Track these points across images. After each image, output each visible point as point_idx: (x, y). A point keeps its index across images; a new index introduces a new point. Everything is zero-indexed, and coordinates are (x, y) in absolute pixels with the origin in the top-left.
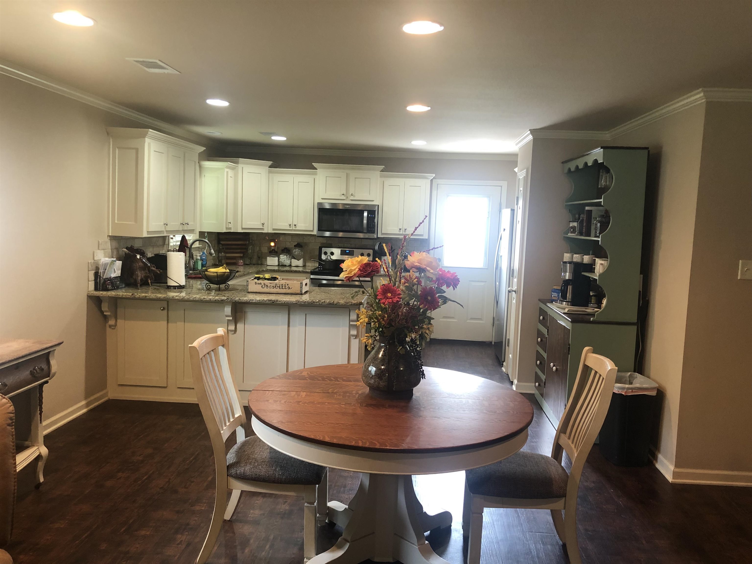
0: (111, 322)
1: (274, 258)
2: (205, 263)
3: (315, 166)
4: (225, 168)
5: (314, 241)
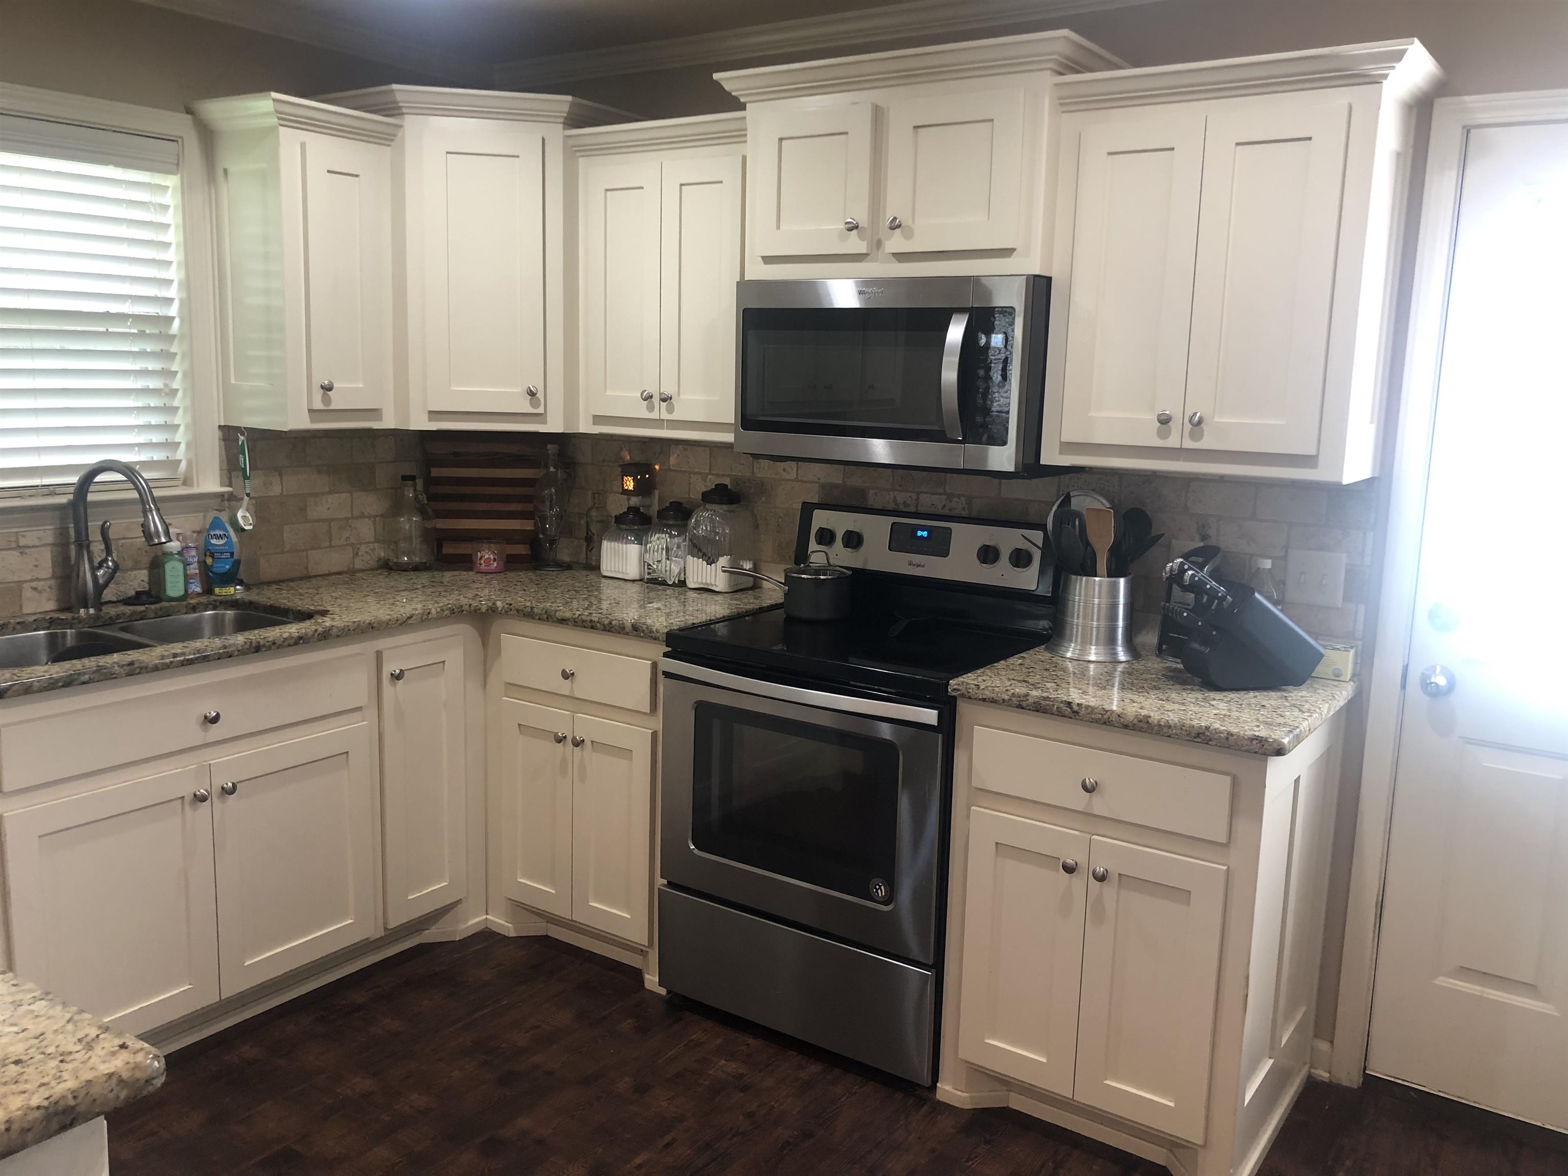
1: (624, 545)
2: (228, 567)
3: (727, 87)
4: (281, 128)
5: (793, 475)
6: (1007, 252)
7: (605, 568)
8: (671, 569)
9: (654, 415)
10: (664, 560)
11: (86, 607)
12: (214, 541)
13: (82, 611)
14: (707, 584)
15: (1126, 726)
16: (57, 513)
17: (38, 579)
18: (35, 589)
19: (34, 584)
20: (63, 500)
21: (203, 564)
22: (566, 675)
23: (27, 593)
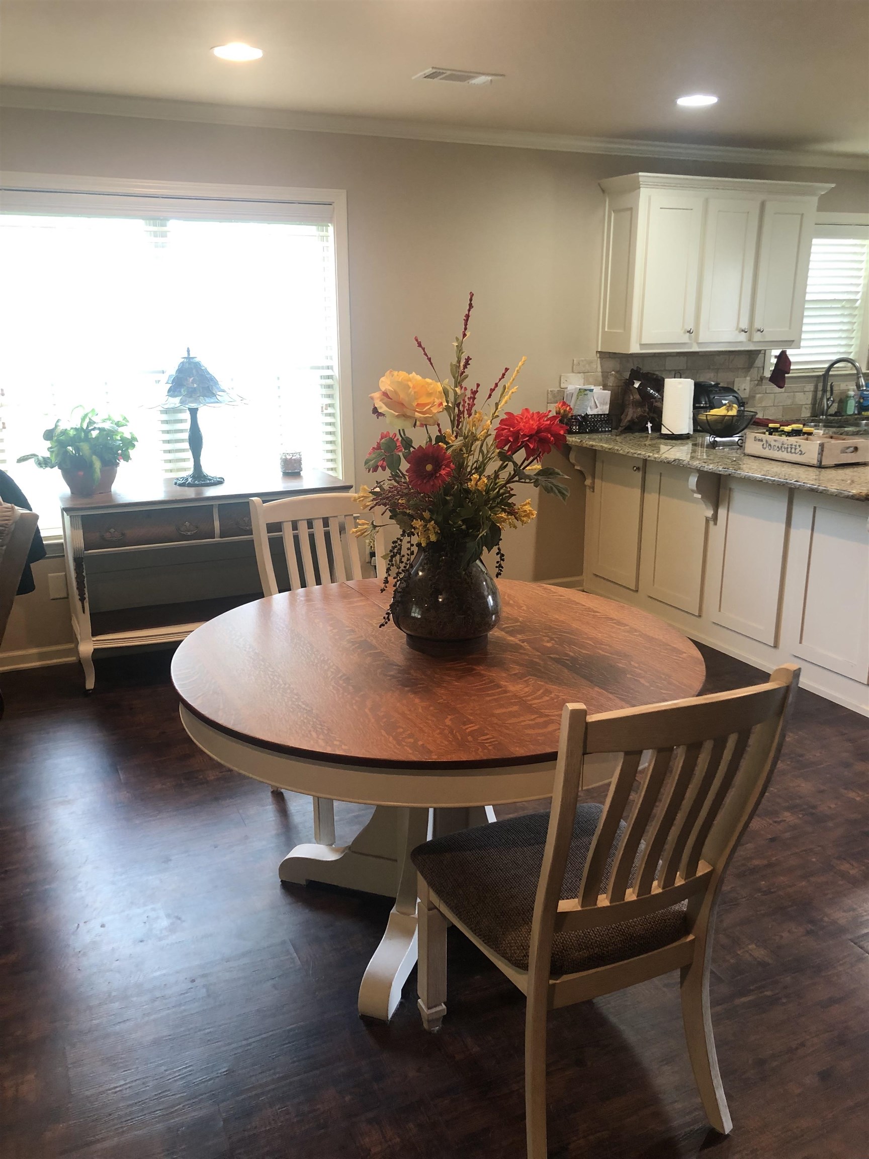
0: (588, 482)
11: (823, 415)
12: (865, 393)
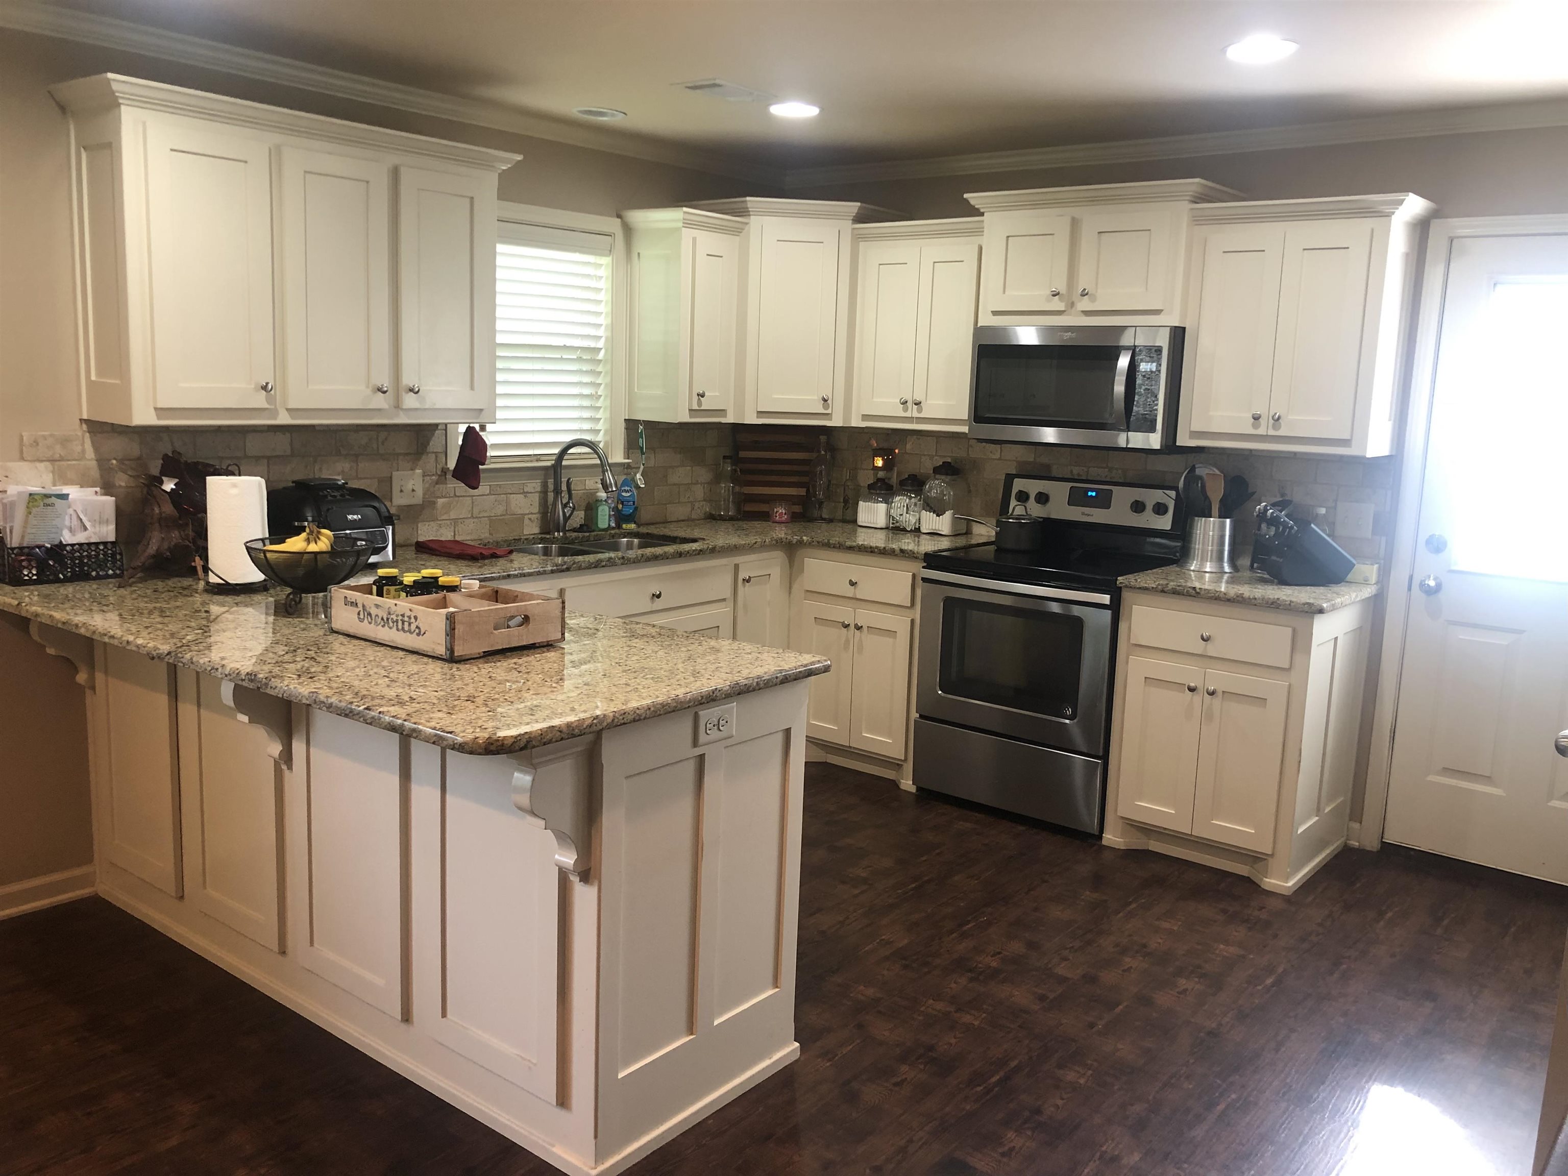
0: (81, 679)
1: (876, 504)
2: (631, 511)
3: (972, 202)
4: (684, 228)
5: (998, 456)
6: (1157, 312)
7: (860, 520)
8: (909, 520)
9: (908, 414)
10: (905, 514)
11: (559, 532)
12: (624, 494)
13: (556, 533)
14: (935, 530)
15: (1229, 600)
16: (543, 472)
17: (532, 513)
18: (530, 519)
19: (530, 516)
20: (549, 464)
21: (615, 509)
22: (853, 584)
23: (526, 521)
